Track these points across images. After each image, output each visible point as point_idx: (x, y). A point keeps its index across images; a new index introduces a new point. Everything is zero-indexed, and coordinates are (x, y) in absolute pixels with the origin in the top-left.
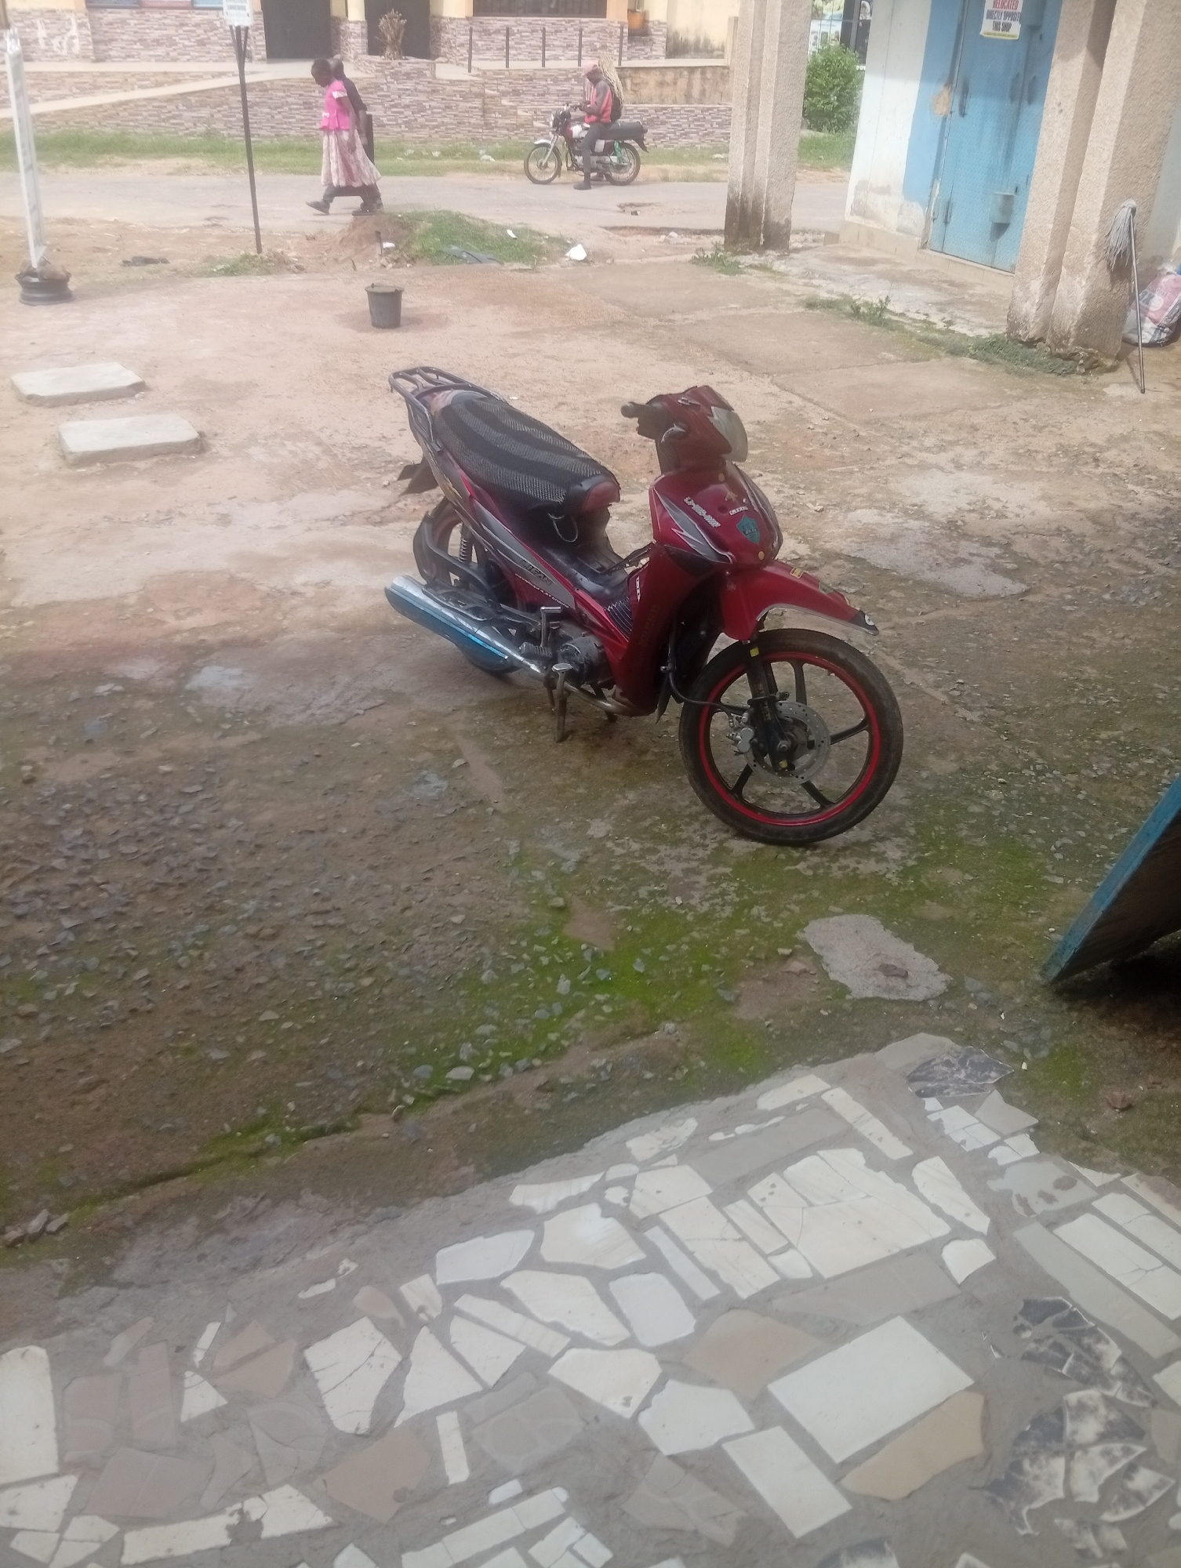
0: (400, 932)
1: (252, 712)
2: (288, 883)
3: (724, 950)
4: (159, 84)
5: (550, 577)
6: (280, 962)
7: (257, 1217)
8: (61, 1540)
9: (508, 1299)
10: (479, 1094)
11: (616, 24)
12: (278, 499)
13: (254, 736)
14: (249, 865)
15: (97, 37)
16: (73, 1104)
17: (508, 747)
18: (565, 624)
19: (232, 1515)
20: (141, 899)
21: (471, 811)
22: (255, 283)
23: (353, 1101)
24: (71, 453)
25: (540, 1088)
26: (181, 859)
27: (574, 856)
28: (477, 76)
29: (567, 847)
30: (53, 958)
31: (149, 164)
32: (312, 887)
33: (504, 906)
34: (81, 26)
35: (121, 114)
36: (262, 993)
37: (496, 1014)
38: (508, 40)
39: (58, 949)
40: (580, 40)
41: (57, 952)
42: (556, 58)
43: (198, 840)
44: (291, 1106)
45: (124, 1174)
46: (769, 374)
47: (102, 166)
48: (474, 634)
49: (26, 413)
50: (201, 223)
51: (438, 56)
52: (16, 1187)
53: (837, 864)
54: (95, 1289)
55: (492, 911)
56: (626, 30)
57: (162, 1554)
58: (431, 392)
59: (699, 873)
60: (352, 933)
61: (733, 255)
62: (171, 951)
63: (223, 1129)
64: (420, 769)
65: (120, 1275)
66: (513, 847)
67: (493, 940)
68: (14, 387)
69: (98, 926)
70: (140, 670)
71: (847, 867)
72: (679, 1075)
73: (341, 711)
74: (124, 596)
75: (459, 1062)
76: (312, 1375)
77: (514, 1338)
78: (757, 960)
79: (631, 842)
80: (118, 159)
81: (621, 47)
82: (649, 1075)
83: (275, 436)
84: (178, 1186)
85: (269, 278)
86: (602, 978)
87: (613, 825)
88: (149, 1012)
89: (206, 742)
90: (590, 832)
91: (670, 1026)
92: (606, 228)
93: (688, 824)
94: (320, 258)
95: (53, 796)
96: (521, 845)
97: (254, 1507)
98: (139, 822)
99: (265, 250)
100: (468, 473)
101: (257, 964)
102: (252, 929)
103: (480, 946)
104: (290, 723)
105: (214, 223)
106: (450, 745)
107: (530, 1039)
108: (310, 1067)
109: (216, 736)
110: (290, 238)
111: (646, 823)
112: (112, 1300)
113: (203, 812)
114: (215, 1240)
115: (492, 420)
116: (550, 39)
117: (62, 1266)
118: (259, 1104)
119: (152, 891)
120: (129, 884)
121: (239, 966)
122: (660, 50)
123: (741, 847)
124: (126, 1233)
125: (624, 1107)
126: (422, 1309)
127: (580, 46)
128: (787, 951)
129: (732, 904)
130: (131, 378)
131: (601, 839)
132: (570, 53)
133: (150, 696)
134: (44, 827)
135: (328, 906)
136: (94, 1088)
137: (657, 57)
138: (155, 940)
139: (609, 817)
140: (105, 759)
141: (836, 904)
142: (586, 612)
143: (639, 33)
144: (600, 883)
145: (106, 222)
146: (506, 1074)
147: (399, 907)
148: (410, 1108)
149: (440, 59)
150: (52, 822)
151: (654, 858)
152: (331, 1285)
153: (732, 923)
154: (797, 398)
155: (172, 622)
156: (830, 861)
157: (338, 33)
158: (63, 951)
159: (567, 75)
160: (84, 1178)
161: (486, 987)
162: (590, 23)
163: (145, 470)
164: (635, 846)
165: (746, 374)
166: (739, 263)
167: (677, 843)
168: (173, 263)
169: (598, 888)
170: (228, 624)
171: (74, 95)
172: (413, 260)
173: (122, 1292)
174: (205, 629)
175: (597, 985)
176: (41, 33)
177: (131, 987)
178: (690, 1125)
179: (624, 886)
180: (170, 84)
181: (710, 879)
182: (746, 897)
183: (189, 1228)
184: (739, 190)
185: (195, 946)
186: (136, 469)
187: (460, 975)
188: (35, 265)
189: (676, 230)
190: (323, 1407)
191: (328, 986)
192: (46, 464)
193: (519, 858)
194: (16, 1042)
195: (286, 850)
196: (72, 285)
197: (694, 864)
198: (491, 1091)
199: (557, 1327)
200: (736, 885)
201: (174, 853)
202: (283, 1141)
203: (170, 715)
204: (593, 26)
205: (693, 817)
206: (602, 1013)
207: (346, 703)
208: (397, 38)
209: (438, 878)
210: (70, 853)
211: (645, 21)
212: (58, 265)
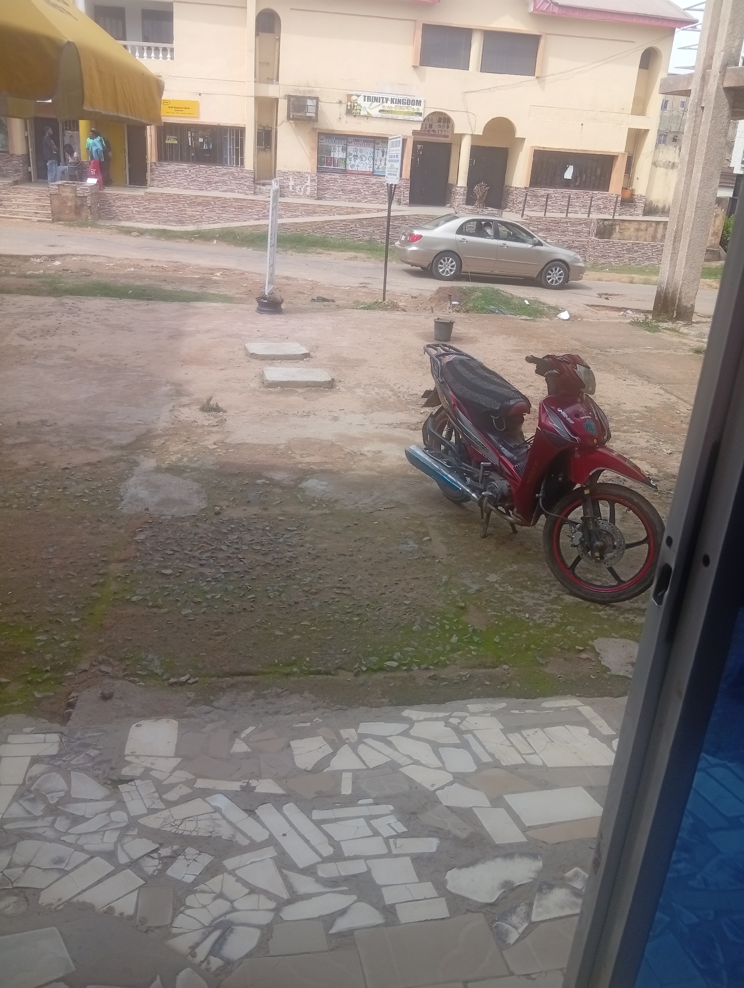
0: (377, 602)
1: (328, 501)
2: (328, 573)
3: (545, 641)
4: (349, 213)
5: (488, 448)
6: (317, 604)
7: (282, 696)
8: (170, 776)
9: (389, 744)
10: (399, 674)
11: (614, 196)
12: (365, 413)
13: (327, 511)
14: (311, 563)
15: (320, 187)
16: (210, 639)
17: (454, 536)
18: (492, 473)
19: (243, 783)
20: (258, 568)
21: (428, 560)
22: (378, 314)
23: (337, 664)
24: (267, 381)
25: (430, 677)
26: (280, 556)
27: (476, 587)
28: (526, 219)
29: (473, 583)
30: (213, 583)
31: (335, 254)
32: (339, 577)
33: (432, 601)
34: (312, 181)
35: (325, 227)
36: (305, 614)
37: (416, 644)
38: (547, 201)
39: (216, 580)
40: (591, 203)
41: (215, 581)
42: (576, 212)
43: (289, 550)
44: (308, 659)
45: (226, 669)
46: (660, 384)
47: (310, 253)
48: (446, 476)
49: (249, 362)
50: (358, 285)
51: (506, 208)
52: (178, 664)
53: (623, 616)
54: (204, 706)
55: (426, 602)
56: (620, 199)
57: (211, 787)
58: (443, 355)
59: (543, 606)
60: (354, 598)
61: (656, 322)
62: (267, 590)
63: (274, 661)
64: (406, 538)
65: (215, 704)
66: (445, 578)
67: (423, 614)
68: (245, 349)
69: (236, 575)
70: (278, 476)
71: (629, 618)
72: (504, 687)
73: (372, 507)
74: (279, 445)
75: (392, 659)
76: (291, 749)
77: (388, 756)
78: (563, 649)
79: (509, 587)
80: (320, 250)
81: (615, 208)
82: (487, 683)
83: (370, 385)
84: (250, 678)
85: (385, 312)
86: (476, 640)
87: (501, 578)
88: (251, 611)
89: (303, 511)
90: (487, 579)
91: (506, 667)
92: (587, 305)
93: (543, 584)
94: (416, 307)
95: (227, 521)
96: (449, 578)
97: (253, 783)
98: (264, 538)
99: (387, 300)
100: (454, 393)
101: (306, 602)
102: (306, 589)
103: (415, 615)
104: (346, 508)
105: (364, 286)
106: (424, 530)
107: (430, 657)
108: (320, 646)
109: (309, 508)
110: (403, 296)
111: (520, 580)
112: (211, 712)
113: (295, 539)
114: (261, 701)
115: (471, 369)
116: (573, 201)
117: (192, 695)
118: (293, 655)
119: (263, 566)
120: (254, 561)
121: (297, 601)
122: (640, 211)
123: (569, 599)
124: (222, 689)
125: (471, 693)
126: (348, 739)
127: (591, 206)
128: (581, 648)
129: (557, 622)
130: (304, 350)
131: (493, 582)
132: (583, 210)
133: (281, 487)
134: (220, 532)
135: (345, 586)
136: (220, 635)
137: (638, 215)
138: (261, 585)
139: (500, 574)
140: (255, 510)
141: (616, 633)
142: (504, 467)
143: (628, 200)
144: (486, 600)
145: (307, 280)
146: (414, 669)
147: (380, 592)
148: (364, 672)
149: (507, 209)
150: (224, 531)
151: (519, 595)
152: (308, 724)
153: (554, 630)
154: (674, 397)
155: (299, 459)
156: (619, 614)
157: (451, 193)
158: (219, 581)
159: (579, 222)
160: (209, 666)
161: (414, 632)
162: (598, 194)
163: (301, 393)
164: (510, 589)
165: (646, 382)
166: (659, 326)
167: (533, 591)
168: (337, 303)
169: (485, 603)
170: (326, 463)
171: (302, 216)
172: (467, 311)
173: (215, 710)
174: (314, 464)
175: (471, 642)
176: (291, 183)
177: (245, 601)
178: (504, 705)
179: (499, 604)
180: (354, 213)
181: (547, 609)
182: (565, 621)
183: (250, 694)
184: (664, 286)
185: (278, 591)
186: (297, 392)
187: (402, 625)
188: (266, 294)
189: (631, 310)
190: (294, 759)
191: (336, 617)
192: (254, 385)
193: (446, 583)
194: (190, 611)
195: (330, 560)
196: (283, 306)
197: (541, 602)
198: (405, 674)
199: (410, 757)
200: (562, 615)
201: (277, 552)
202: (301, 672)
203: (288, 497)
204: (600, 196)
205: (547, 582)
206: (471, 654)
207: (376, 504)
208: (483, 196)
209: (402, 584)
210: (230, 544)
211: (632, 195)
212: (278, 295)
